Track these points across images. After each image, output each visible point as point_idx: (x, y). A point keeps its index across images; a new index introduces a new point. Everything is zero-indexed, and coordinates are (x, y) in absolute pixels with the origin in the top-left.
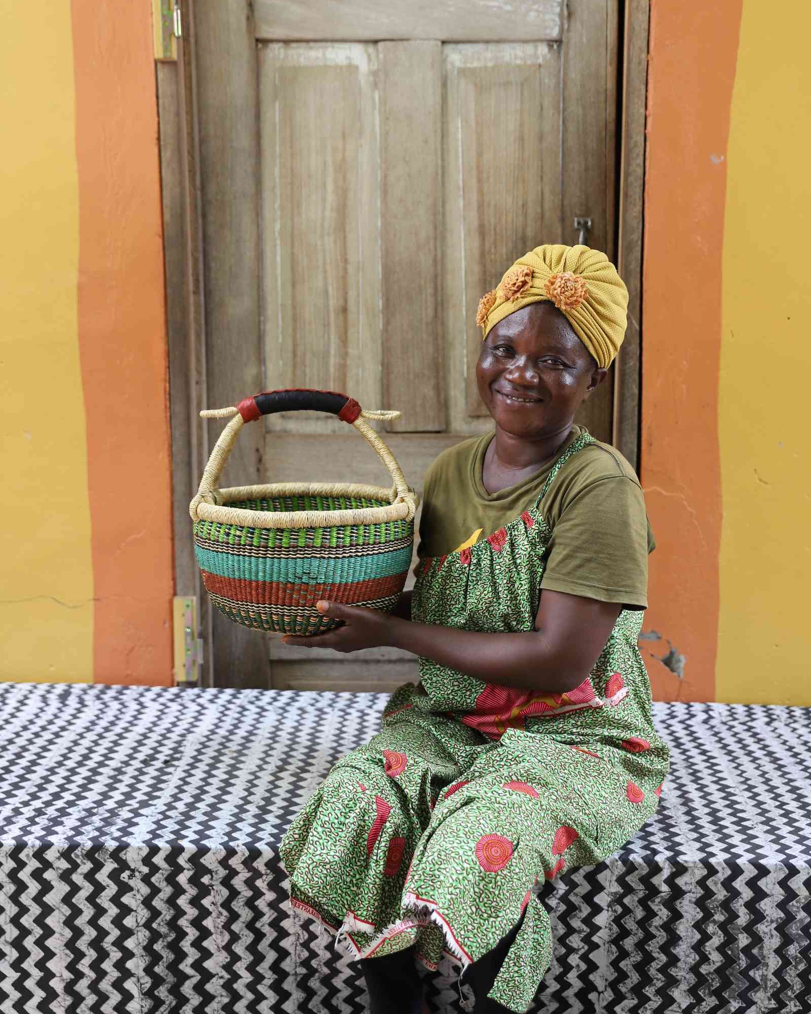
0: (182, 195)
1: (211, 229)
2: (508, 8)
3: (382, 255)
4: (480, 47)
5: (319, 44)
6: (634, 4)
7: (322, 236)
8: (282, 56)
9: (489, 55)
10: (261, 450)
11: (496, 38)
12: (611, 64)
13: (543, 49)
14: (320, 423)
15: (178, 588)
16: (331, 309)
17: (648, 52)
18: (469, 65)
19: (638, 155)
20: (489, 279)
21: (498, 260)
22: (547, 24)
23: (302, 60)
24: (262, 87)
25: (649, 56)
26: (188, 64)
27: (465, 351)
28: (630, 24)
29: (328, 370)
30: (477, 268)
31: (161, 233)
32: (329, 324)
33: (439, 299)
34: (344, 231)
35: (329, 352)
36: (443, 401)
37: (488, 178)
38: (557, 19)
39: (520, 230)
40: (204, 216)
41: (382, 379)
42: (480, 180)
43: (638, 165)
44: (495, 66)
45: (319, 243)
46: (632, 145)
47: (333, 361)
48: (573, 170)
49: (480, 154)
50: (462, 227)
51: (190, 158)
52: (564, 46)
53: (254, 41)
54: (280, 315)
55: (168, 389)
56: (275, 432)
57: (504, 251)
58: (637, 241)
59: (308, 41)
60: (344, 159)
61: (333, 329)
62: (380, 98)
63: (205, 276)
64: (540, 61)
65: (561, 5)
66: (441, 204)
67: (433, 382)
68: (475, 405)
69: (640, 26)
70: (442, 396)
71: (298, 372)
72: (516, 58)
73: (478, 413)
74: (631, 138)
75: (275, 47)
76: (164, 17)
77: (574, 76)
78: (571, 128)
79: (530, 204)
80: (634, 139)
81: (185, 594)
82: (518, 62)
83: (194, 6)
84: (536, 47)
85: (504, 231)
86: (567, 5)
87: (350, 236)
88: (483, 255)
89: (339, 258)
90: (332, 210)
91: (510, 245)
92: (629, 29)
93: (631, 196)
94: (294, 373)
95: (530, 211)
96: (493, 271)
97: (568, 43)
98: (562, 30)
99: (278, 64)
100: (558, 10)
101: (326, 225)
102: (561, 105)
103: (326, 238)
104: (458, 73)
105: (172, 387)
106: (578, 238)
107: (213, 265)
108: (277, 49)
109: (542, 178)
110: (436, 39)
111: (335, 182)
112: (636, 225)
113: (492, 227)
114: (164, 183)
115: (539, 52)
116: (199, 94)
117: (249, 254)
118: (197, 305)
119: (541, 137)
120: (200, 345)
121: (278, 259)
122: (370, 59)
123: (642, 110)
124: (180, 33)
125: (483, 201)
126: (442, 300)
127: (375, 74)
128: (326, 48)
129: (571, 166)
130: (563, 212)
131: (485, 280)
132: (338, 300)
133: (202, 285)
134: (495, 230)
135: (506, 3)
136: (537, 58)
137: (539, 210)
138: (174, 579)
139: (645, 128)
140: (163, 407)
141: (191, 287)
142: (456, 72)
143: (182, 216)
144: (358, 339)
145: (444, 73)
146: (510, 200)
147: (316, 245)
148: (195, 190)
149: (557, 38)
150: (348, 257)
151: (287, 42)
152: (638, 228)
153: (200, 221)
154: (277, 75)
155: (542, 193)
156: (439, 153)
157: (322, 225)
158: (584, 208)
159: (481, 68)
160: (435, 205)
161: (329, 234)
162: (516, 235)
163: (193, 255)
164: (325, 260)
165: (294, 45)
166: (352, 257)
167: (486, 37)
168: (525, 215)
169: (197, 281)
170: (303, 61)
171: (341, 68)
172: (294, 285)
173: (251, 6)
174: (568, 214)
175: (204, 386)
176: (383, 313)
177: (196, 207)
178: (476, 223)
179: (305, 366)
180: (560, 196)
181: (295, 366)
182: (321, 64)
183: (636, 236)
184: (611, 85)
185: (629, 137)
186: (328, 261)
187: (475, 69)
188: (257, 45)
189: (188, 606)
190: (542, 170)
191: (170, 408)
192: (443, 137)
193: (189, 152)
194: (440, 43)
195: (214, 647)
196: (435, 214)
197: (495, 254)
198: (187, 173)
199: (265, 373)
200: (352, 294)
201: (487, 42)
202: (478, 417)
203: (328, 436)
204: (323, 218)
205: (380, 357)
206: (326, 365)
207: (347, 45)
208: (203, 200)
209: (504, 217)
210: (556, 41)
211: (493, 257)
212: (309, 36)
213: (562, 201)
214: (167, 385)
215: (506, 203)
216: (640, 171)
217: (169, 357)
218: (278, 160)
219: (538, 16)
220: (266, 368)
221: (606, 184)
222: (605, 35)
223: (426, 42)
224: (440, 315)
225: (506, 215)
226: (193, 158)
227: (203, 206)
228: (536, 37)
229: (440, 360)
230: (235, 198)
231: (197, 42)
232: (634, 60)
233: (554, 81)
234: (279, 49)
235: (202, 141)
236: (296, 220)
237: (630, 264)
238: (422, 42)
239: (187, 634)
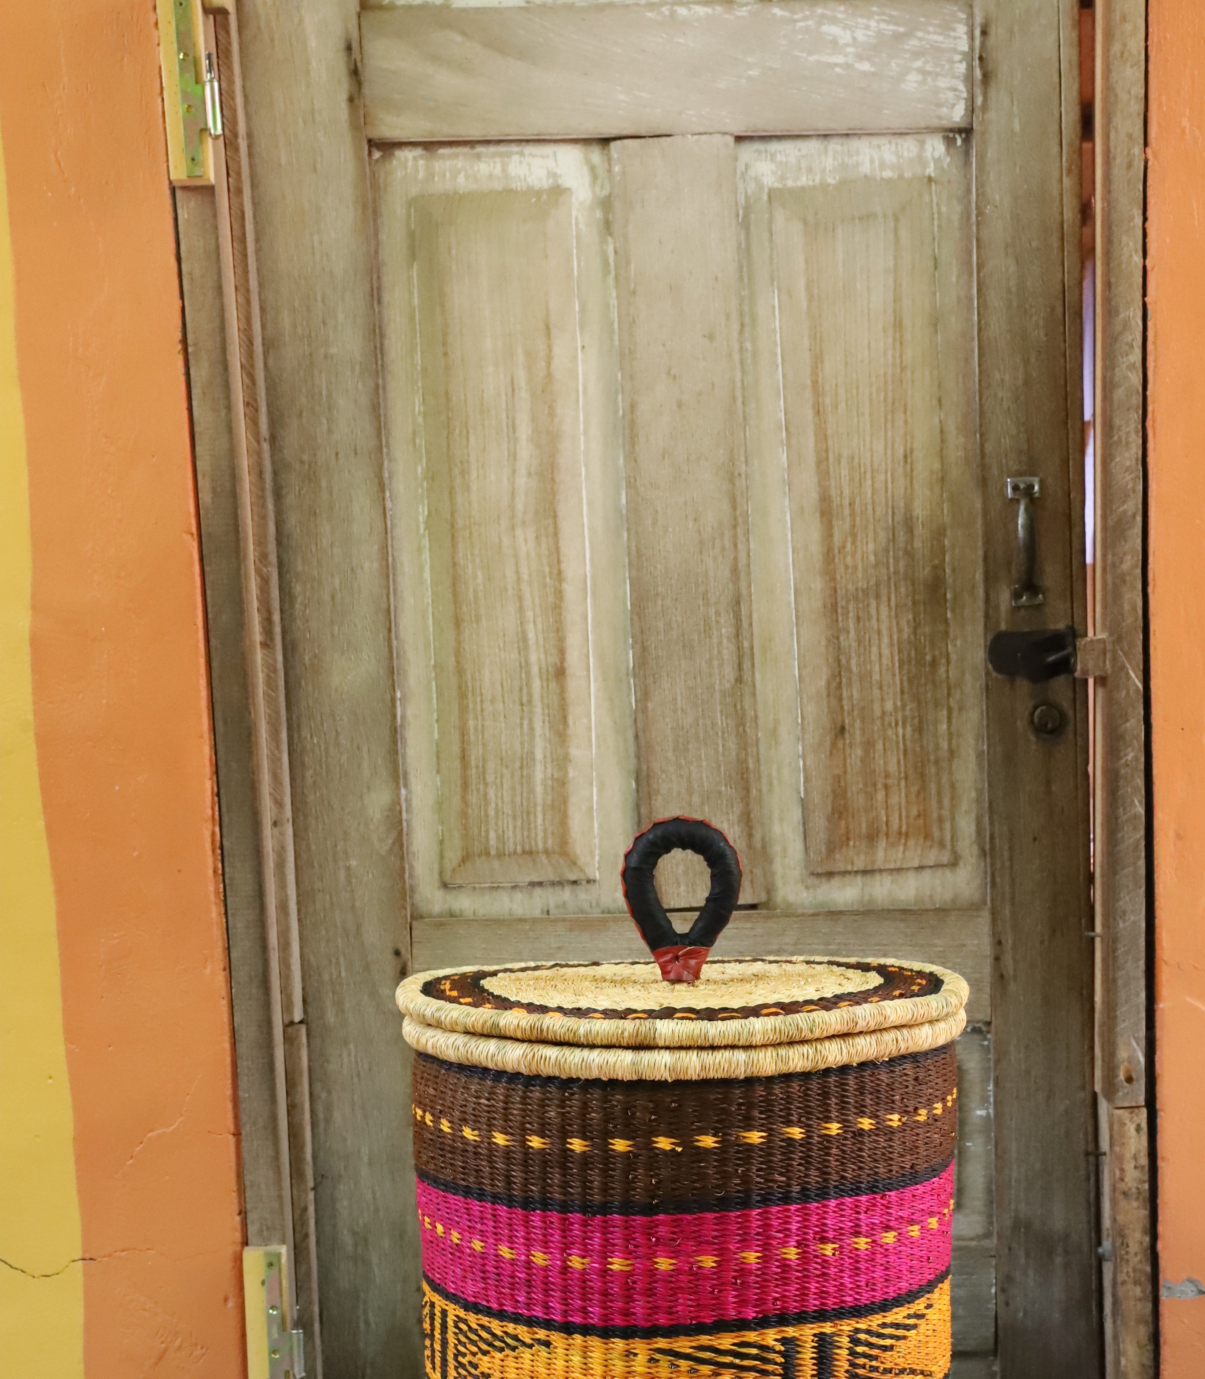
0: (232, 451)
1: (292, 520)
2: (865, 66)
3: (630, 562)
4: (813, 146)
5: (492, 149)
6: (1116, 48)
7: (513, 528)
8: (421, 175)
9: (829, 162)
10: (403, 952)
11: (842, 128)
12: (1069, 171)
13: (936, 147)
14: (518, 896)
15: (252, 1229)
16: (535, 670)
17: (1146, 144)
18: (790, 183)
19: (1132, 347)
20: (842, 603)
21: (860, 566)
22: (941, 96)
23: (461, 179)
24: (383, 237)
25: (1148, 150)
26: (235, 192)
27: (800, 748)
28: (1108, 88)
29: (532, 791)
30: (818, 584)
31: (194, 530)
32: (530, 701)
33: (746, 644)
34: (555, 517)
35: (531, 754)
36: (759, 846)
37: (836, 406)
38: (962, 87)
39: (902, 505)
40: (278, 496)
41: (638, 807)
42: (818, 413)
43: (1132, 366)
44: (843, 182)
45: (506, 542)
46: (1118, 328)
47: (540, 774)
48: (1002, 380)
49: (818, 359)
50: (787, 503)
51: (246, 380)
52: (975, 141)
53: (365, 143)
54: (434, 684)
55: (218, 838)
56: (430, 916)
57: (871, 546)
58: (1134, 516)
59: (471, 143)
60: (549, 376)
61: (538, 709)
62: (616, 252)
63: (282, 611)
64: (930, 170)
65: (968, 57)
66: (743, 459)
67: (738, 809)
68: (823, 850)
69: (1129, 93)
70: (758, 836)
71: (473, 799)
72: (883, 166)
73: (830, 869)
74: (1117, 313)
75: (406, 155)
76: (186, 96)
77: (997, 197)
78: (995, 301)
79: (918, 455)
80: (1122, 316)
81: (266, 1241)
82: (887, 174)
83: (244, 78)
84: (922, 143)
85: (870, 507)
86: (981, 58)
87: (566, 527)
88: (829, 555)
89: (547, 570)
90: (529, 474)
91: (882, 536)
92: (1105, 100)
93: (1119, 430)
94: (465, 802)
95: (919, 467)
96: (851, 587)
97: (983, 133)
98: (971, 109)
99: (414, 191)
100: (962, 68)
101: (520, 506)
102: (975, 257)
103: (519, 532)
104: (769, 197)
105: (225, 830)
106: (1017, 516)
107: (298, 589)
108: (410, 164)
109: (940, 400)
110: (725, 133)
111: (534, 419)
112: (1130, 486)
113: (846, 502)
114: (197, 429)
115: (928, 153)
116: (258, 251)
117: (369, 567)
118: (271, 669)
119: (935, 322)
120: (278, 747)
121: (427, 575)
122: (594, 176)
123: (1137, 259)
124: (219, 131)
125: (827, 451)
126: (752, 648)
127: (606, 204)
128: (509, 155)
129: (997, 376)
130: (984, 466)
131: (834, 607)
132: (546, 652)
133: (278, 629)
134: (850, 504)
135: (860, 57)
136: (924, 164)
137: (937, 466)
138: (243, 1213)
139: (1144, 295)
140: (211, 872)
141: (257, 636)
142: (765, 197)
143: (234, 495)
144: (589, 729)
145: (742, 200)
146: (879, 447)
147: (500, 547)
148: (258, 442)
149: (963, 125)
150: (563, 566)
151: (430, 146)
152: (1134, 491)
153: (270, 506)
154: (412, 211)
155: (942, 431)
156: (737, 357)
157: (512, 507)
158: (1024, 458)
159: (814, 188)
160: (732, 460)
161: (524, 523)
162: (893, 514)
163: (258, 572)
164: (517, 572)
165: (442, 151)
166: (571, 569)
167: (823, 125)
168: (910, 476)
169: (267, 621)
170: (462, 183)
171: (538, 193)
172: (458, 623)
173: (355, 73)
174: (995, 472)
175: (289, 830)
176: (634, 676)
177: (261, 474)
178: (814, 495)
179: (486, 784)
180: (978, 436)
181: (465, 785)
182: (498, 186)
183: (1133, 505)
184: (1070, 214)
185: (1111, 312)
186: (526, 577)
187: (803, 189)
188: (370, 154)
189: (270, 1265)
190: (939, 386)
191: (223, 874)
192: (742, 325)
193: (242, 367)
194: (731, 140)
195: (323, 1341)
196: (732, 480)
197: (853, 555)
198: (240, 408)
199: (408, 800)
200: (573, 640)
201: (826, 136)
202: (830, 875)
203: (534, 921)
204: (513, 495)
205: (632, 763)
206: (527, 780)
207: (549, 149)
208: (273, 463)
209: (869, 482)
210: (960, 131)
211: (849, 559)
212: (475, 133)
213: (982, 446)
214: (217, 829)
215: (871, 450)
216: (1136, 379)
217: (217, 773)
218: (420, 384)
219: (924, 82)
220: (409, 792)
221: (1067, 410)
222: (1057, 115)
223: (704, 137)
224: (747, 676)
225: (872, 478)
226: (252, 377)
227: (275, 473)
228: (923, 125)
229: (751, 766)
230: (337, 454)
231: (250, 147)
232: (1118, 160)
233: (958, 208)
234: (415, 158)
235: (269, 345)
236: (459, 499)
237: (1121, 562)
238: (696, 137)
239: (270, 1316)
